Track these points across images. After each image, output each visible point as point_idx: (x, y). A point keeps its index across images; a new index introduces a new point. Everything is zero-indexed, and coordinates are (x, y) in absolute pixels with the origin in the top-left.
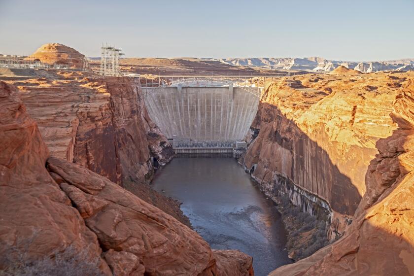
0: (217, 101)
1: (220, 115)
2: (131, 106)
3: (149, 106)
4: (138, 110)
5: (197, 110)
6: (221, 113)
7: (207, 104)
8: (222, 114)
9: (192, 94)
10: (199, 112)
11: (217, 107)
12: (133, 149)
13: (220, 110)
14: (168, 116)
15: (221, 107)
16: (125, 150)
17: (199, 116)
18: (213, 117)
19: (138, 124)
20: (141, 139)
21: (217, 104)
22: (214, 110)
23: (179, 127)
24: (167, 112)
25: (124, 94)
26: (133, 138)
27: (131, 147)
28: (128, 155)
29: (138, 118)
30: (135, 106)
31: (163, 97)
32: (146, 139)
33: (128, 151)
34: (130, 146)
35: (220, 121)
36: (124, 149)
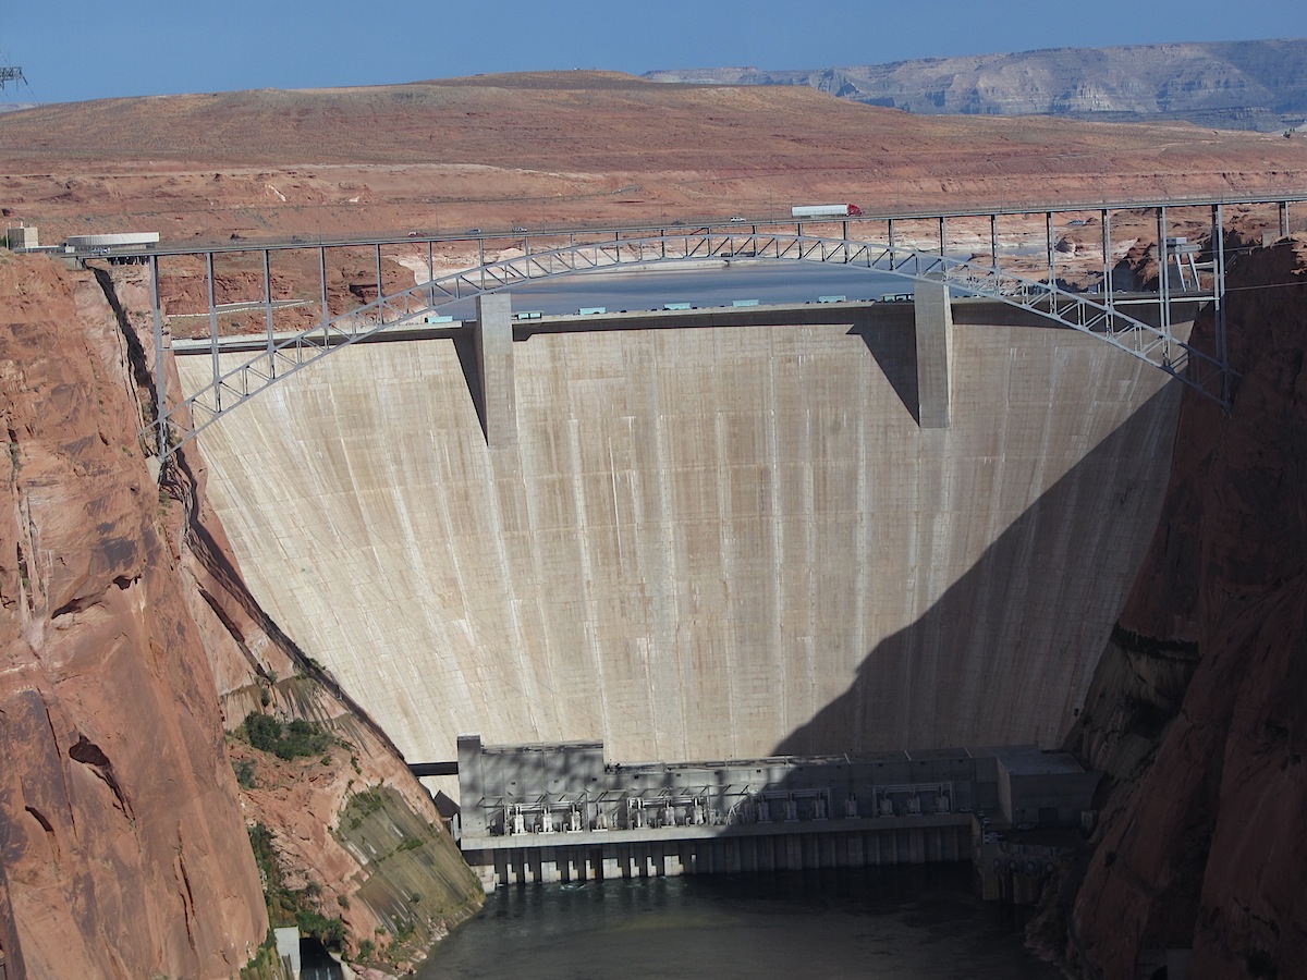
0: (815, 422)
1: (849, 544)
2: (95, 506)
3: (246, 492)
4: (148, 538)
5: (651, 507)
6: (852, 525)
7: (735, 455)
8: (862, 535)
9: (601, 374)
10: (668, 526)
11: (821, 478)
12: (125, 873)
13: (850, 499)
14: (405, 577)
15: (852, 477)
16: (55, 881)
17: (671, 559)
18: (794, 559)
19: (157, 654)
20: (191, 783)
21: (819, 451)
22: (793, 506)
23: (502, 660)
24: (399, 534)
25: (29, 403)
26: (122, 770)
27: (111, 855)
28: (87, 925)
29: (155, 603)
30: (127, 503)
31: (359, 415)
32: (227, 777)
33: (84, 884)
34: (100, 849)
35: (851, 591)
36: (47, 872)
